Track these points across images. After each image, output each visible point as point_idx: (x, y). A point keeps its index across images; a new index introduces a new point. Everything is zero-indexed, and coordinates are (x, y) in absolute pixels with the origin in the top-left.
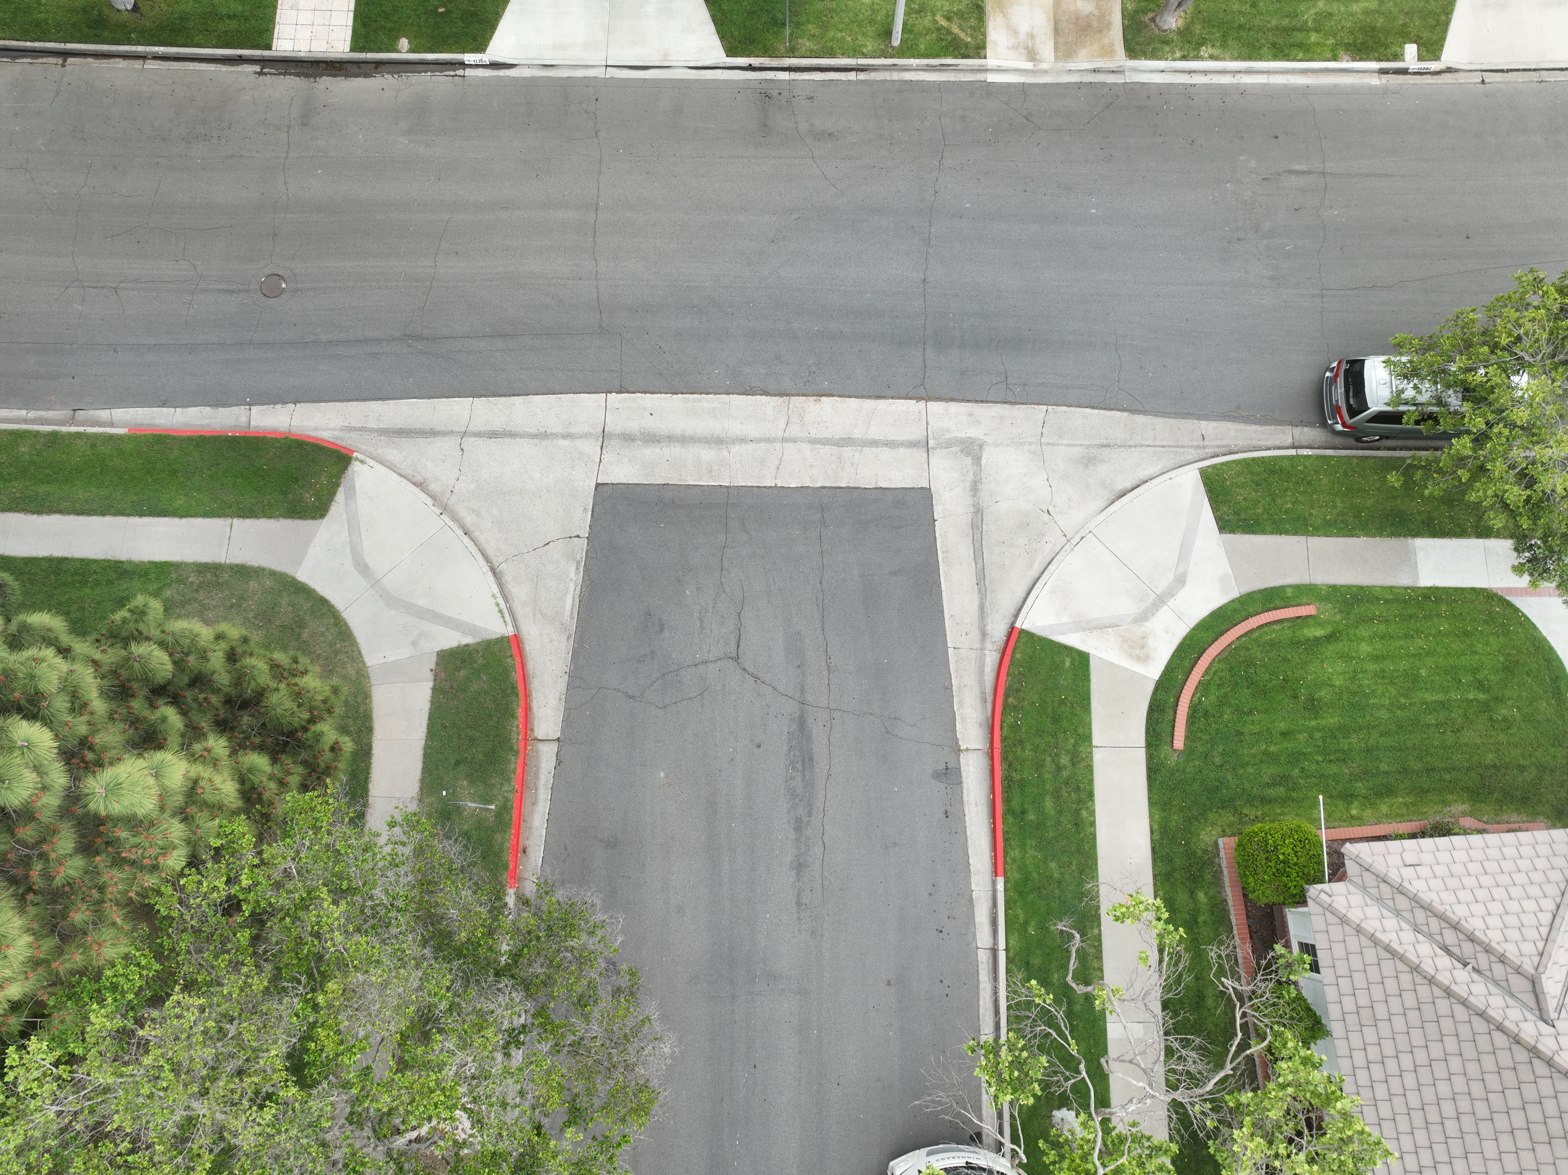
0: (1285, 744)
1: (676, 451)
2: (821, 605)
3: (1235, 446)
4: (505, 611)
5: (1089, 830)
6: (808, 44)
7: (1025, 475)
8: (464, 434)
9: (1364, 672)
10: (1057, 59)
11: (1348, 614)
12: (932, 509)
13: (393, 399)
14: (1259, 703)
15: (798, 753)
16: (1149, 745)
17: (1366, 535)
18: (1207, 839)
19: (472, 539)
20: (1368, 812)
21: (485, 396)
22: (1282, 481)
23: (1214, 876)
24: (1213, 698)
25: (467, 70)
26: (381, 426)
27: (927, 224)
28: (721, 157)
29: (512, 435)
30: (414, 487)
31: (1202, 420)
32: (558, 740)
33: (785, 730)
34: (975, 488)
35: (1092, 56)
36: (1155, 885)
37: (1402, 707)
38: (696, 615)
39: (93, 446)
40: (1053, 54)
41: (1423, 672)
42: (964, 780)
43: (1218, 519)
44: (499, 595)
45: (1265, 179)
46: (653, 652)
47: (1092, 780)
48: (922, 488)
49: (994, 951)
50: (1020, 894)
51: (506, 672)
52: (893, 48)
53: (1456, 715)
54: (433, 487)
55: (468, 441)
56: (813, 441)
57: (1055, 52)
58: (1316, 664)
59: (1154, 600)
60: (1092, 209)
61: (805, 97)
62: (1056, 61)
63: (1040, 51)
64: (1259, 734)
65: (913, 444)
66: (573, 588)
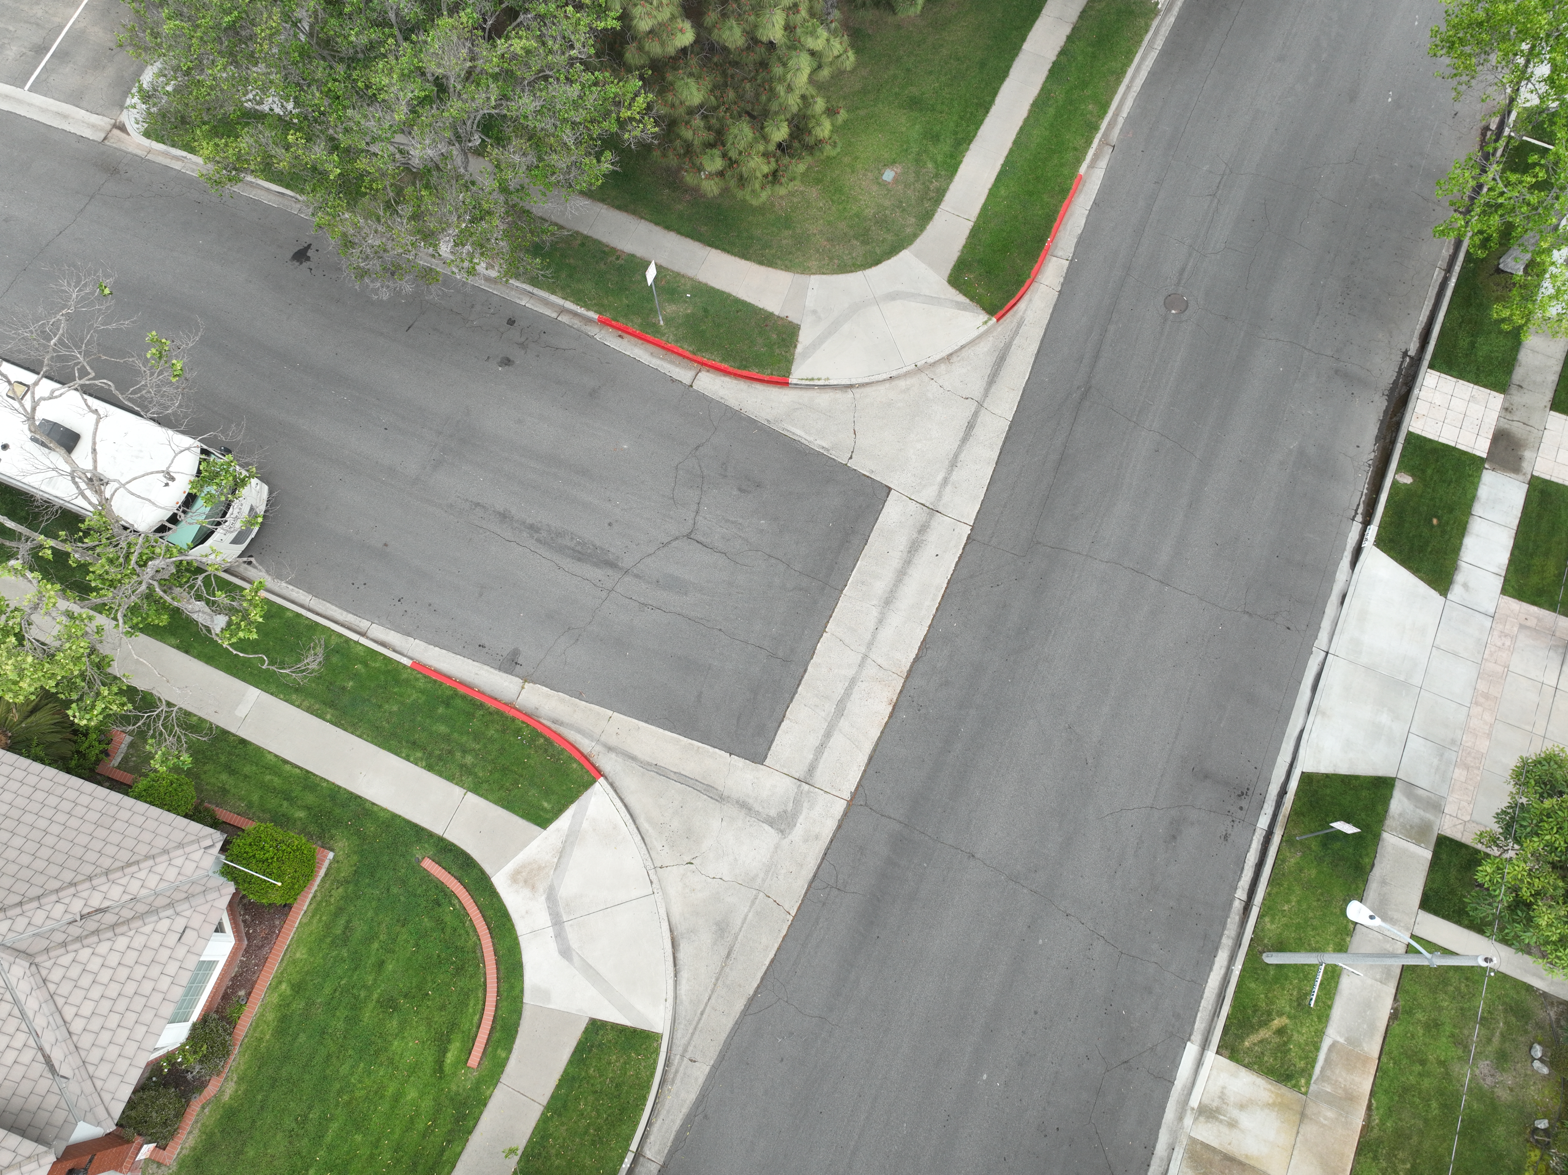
0: (373, 960)
1: (895, 562)
2: (701, 621)
3: (669, 1090)
4: (812, 383)
5: (405, 752)
6: (1293, 861)
7: (736, 860)
8: (980, 405)
9: (392, 1077)
10: (1193, 1141)
11: (452, 1099)
12: (742, 757)
13: (1035, 362)
14: (420, 957)
15: (589, 551)
16: (441, 839)
18: (340, 844)
19: (884, 380)
20: (275, 998)
21: (1009, 430)
22: (609, 1115)
23: (309, 832)
24: (448, 919)
25: (1360, 526)
26: (1013, 347)
27: (1034, 888)
28: (1182, 718)
29: (965, 439)
30: (948, 353)
31: (711, 1070)
32: (691, 386)
33: (612, 550)
34: (744, 806)
36: (333, 784)
37: (340, 1093)
38: (740, 520)
39: (1075, 149)
40: (1201, 1138)
41: (358, 1138)
42: (501, 673)
43: (604, 1024)
44: (827, 383)
46: (726, 476)
47: (441, 776)
48: (766, 757)
50: (389, 672)
51: (761, 365)
52: (1261, 953)
53: (304, 1143)
54: (943, 367)
55: (973, 406)
56: (853, 682)
57: (1202, 1143)
58: (423, 1033)
59: (561, 916)
60: (988, 1076)
61: (1229, 832)
62: (1190, 1137)
63: (1210, 1125)
64: (394, 940)
65: (812, 769)
66: (808, 438)
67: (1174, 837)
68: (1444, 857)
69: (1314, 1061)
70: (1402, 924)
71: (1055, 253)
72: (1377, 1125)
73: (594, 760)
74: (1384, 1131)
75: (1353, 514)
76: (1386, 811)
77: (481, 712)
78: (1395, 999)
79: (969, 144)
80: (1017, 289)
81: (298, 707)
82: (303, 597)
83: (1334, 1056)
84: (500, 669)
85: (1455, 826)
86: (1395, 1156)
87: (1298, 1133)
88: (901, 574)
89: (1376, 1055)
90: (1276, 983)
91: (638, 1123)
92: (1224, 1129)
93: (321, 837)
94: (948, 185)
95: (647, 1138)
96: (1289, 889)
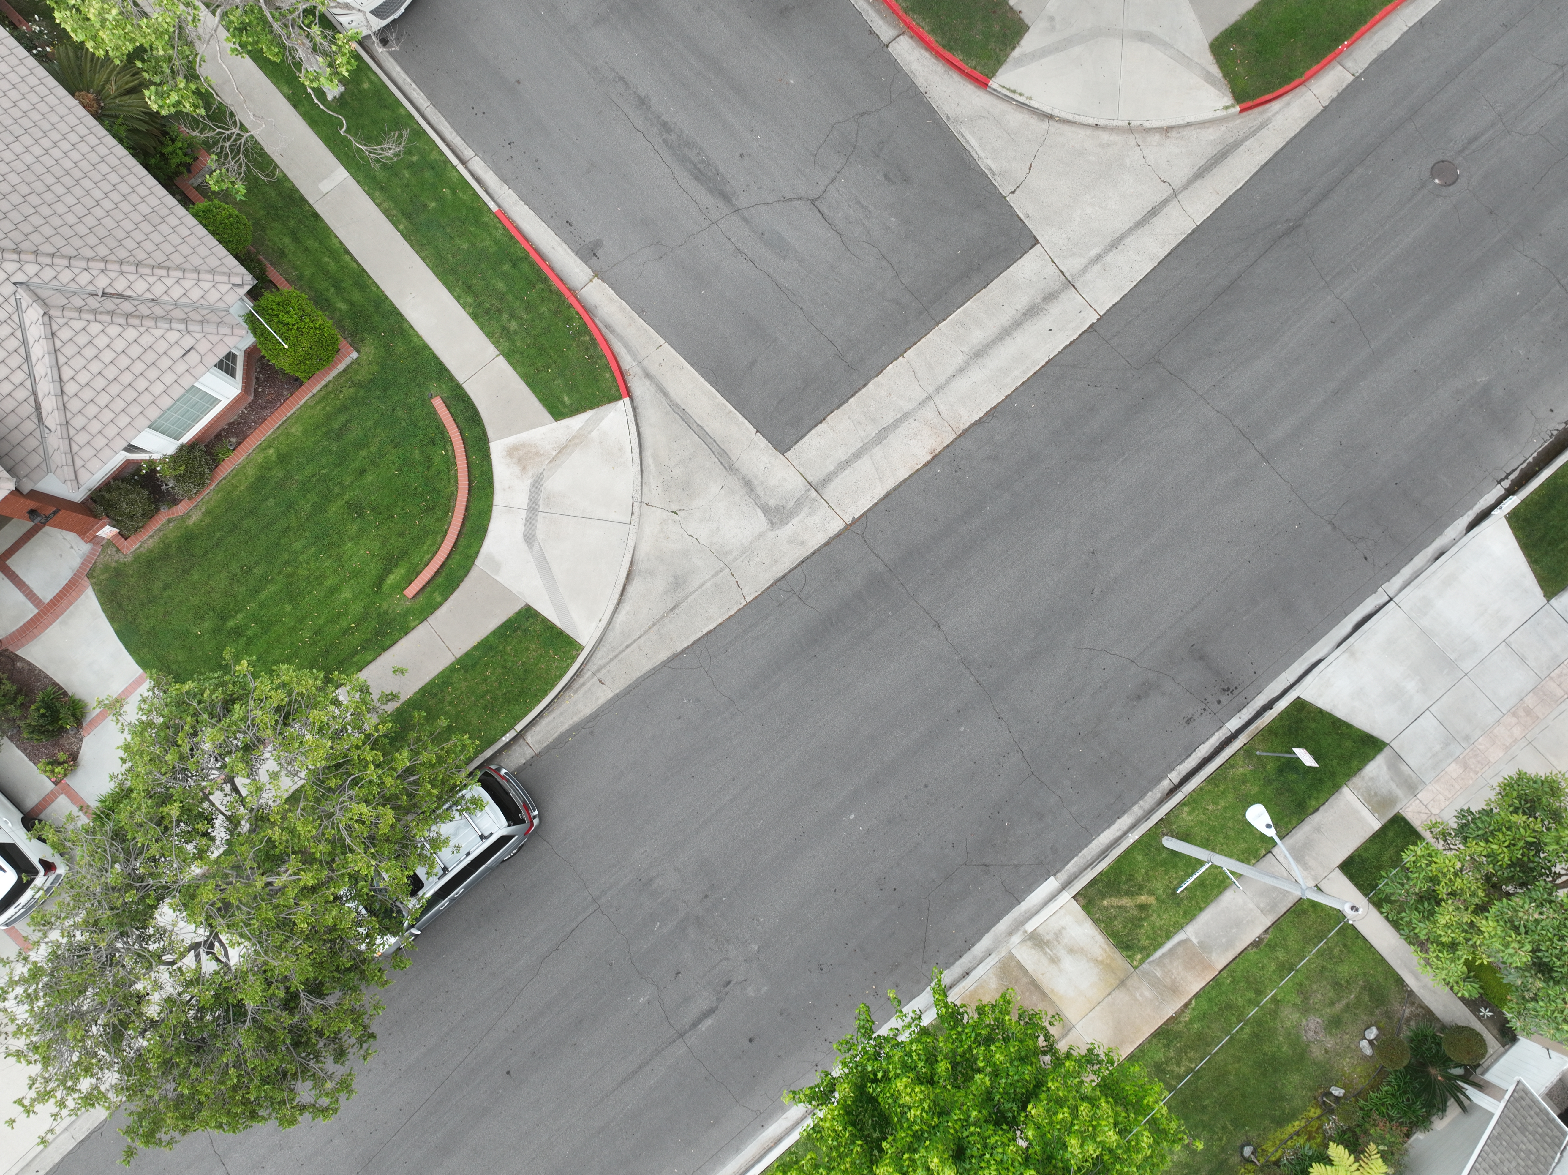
0: (357, 464)
1: (1005, 318)
2: (787, 292)
3: (570, 697)
4: (1011, 95)
5: (458, 291)
6: (1241, 770)
7: (718, 529)
8: (1175, 194)
9: (335, 572)
10: (1011, 956)
11: (379, 615)
12: (767, 439)
13: (1256, 173)
14: (399, 482)
15: (710, 174)
16: (459, 387)
17: (410, 699)
18: (367, 349)
19: (1088, 125)
20: (260, 458)
21: (1191, 234)
22: (508, 692)
23: (344, 326)
24: (437, 460)
25: (1503, 492)
26: (1242, 147)
27: (981, 680)
28: (1209, 594)
29: (1139, 224)
30: (1169, 124)
31: (613, 697)
32: (887, 46)
33: (732, 182)
34: (748, 485)
35: (983, 985)
36: (383, 292)
37: (286, 563)
38: (871, 208)
40: (1019, 958)
41: (288, 608)
42: (576, 258)
43: (537, 614)
44: (1027, 102)
45: (729, 983)
46: (878, 156)
47: (482, 328)
48: (789, 449)
50: (473, 209)
51: (968, 53)
52: (1164, 835)
53: (242, 591)
54: (1157, 137)
55: (1167, 192)
56: (906, 416)
57: (1018, 962)
58: (377, 548)
59: (539, 505)
60: (855, 818)
61: (1195, 717)
62: (1010, 952)
63: (1033, 951)
64: (382, 457)
65: (827, 480)
66: (980, 153)
67: (1139, 697)
68: (1391, 834)
69: (1160, 945)
70: (1313, 873)
71: (1344, 62)
72: (1185, 1022)
73: (629, 379)
74: (1189, 1029)
75: (1503, 477)
76: (1360, 770)
78: (1266, 931)
80: (1281, 85)
81: (378, 205)
82: (421, 101)
83: (1180, 950)
84: (577, 253)
85: (1419, 812)
86: (1186, 1053)
87: (1109, 994)
88: (1005, 333)
89: (1220, 967)
90: (1162, 866)
91: (531, 710)
92: (1045, 961)
93: (352, 335)
95: (534, 725)
96: (1223, 793)
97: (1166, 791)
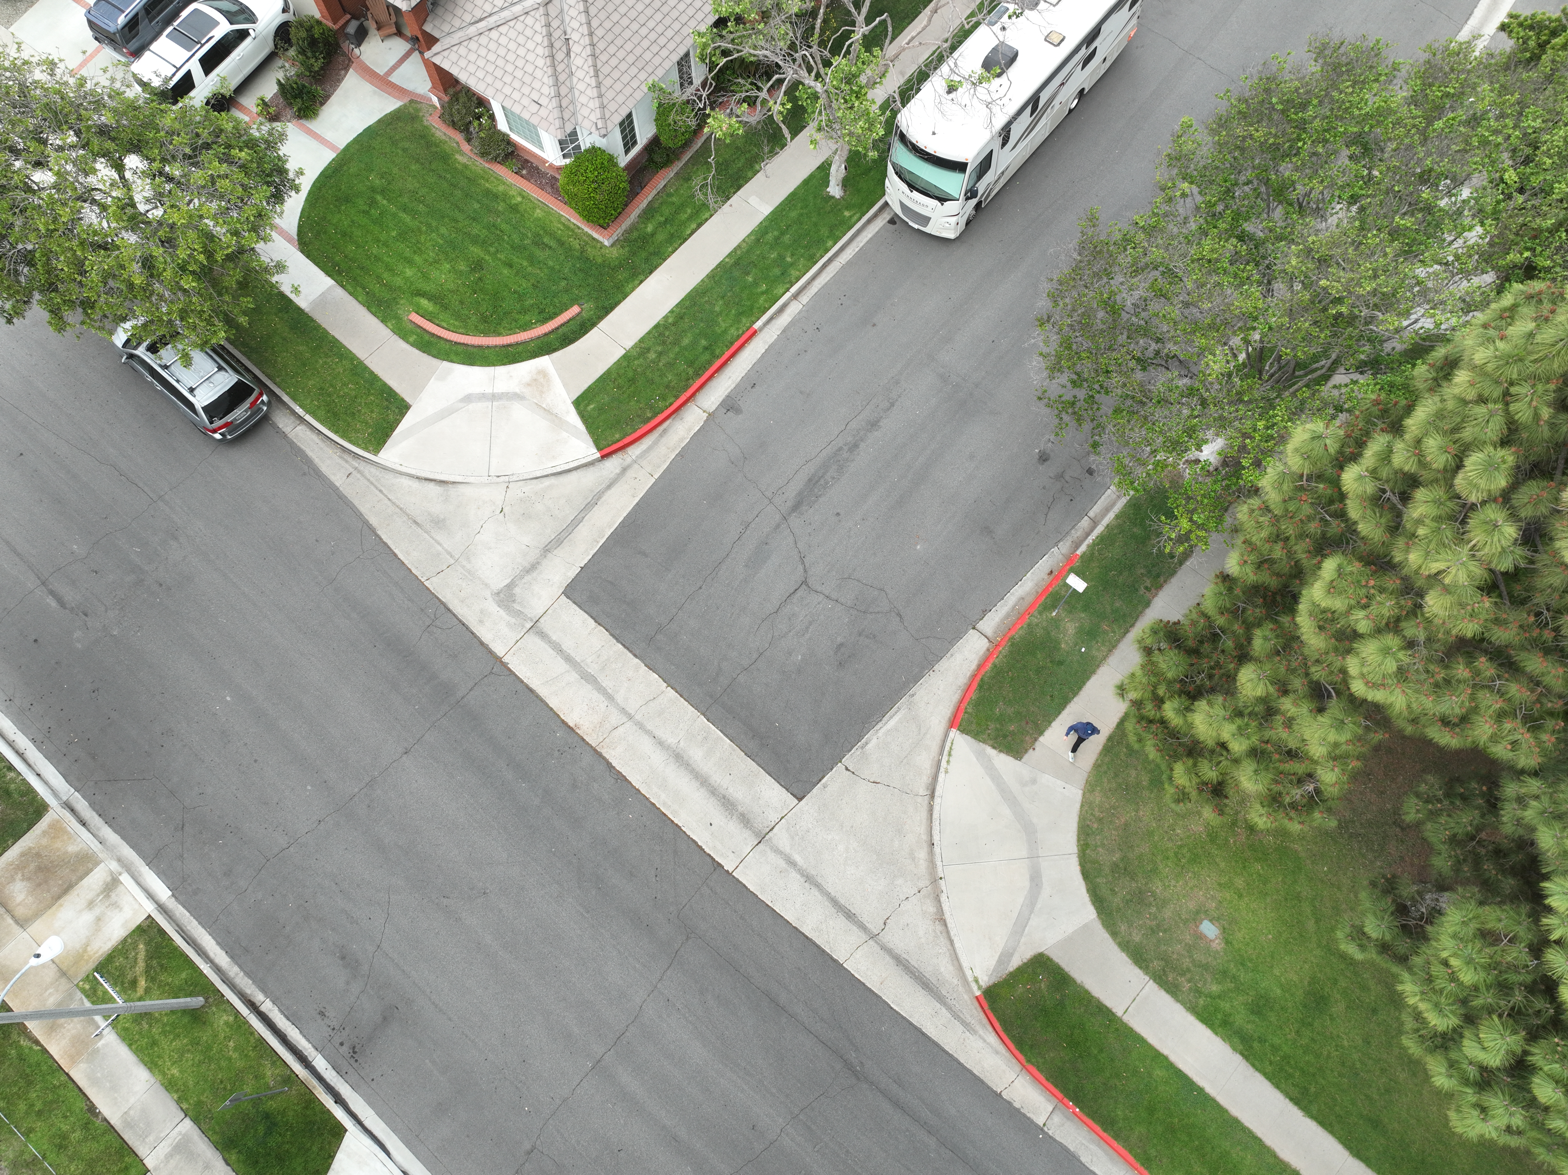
0: (516, 260)
1: (718, 778)
2: (715, 572)
3: (336, 453)
4: (946, 753)
5: (677, 310)
6: (269, 1073)
7: (490, 548)
8: (873, 937)
9: (425, 260)
10: (97, 863)
11: (395, 299)
12: (575, 577)
13: (911, 1024)
14: (505, 293)
15: (816, 490)
16: (594, 325)
17: (328, 333)
18: (615, 252)
19: (931, 836)
20: (513, 192)
21: (832, 958)
22: (336, 404)
23: (631, 232)
24: (527, 318)
26: (938, 1005)
27: (356, 799)
28: (450, 1020)
29: (835, 902)
30: (948, 921)
31: (336, 486)
32: (974, 628)
33: (811, 510)
34: (533, 567)
35: (70, 838)
36: (669, 257)
37: (429, 226)
38: (807, 636)
40: (96, 870)
41: (394, 234)
42: (724, 396)
43: (403, 415)
44: (942, 770)
45: (86, 615)
46: (860, 635)
47: (647, 333)
48: (568, 597)
49: (795, 296)
50: (751, 309)
51: (978, 704)
52: (206, 999)
53: (405, 199)
54: (931, 909)
55: (874, 928)
56: (610, 698)
57: (91, 870)
58: (448, 286)
59: (498, 401)
60: (227, 701)
61: (325, 1019)
62: (101, 861)
63: (101, 883)
64: (524, 277)
65: (543, 635)
66: (882, 731)
67: (343, 958)
71: (1057, 1112)
73: (618, 455)
77: (691, 373)
78: (105, 1120)
79: (1242, 1054)
80: (1012, 1038)
81: (743, 240)
82: (845, 256)
83: (92, 1030)
84: (728, 396)
87: (54, 963)
88: (703, 781)
89: (71, 1072)
91: (322, 423)
92: (90, 895)
93: (625, 240)
94: (1183, 1003)
95: (311, 429)
96: (246, 1055)
97: (252, 999)
